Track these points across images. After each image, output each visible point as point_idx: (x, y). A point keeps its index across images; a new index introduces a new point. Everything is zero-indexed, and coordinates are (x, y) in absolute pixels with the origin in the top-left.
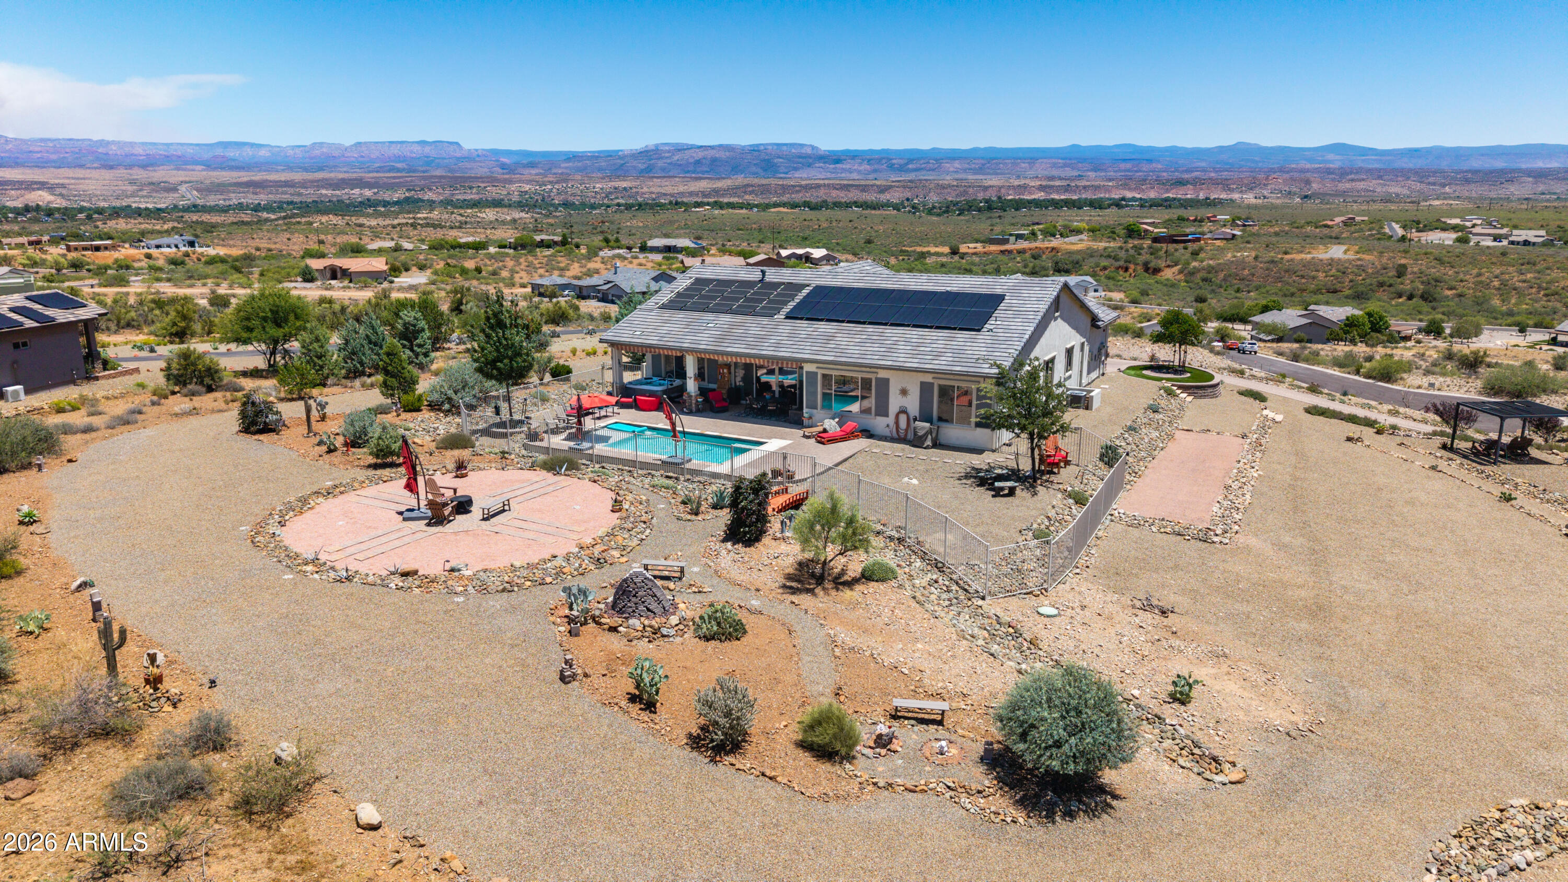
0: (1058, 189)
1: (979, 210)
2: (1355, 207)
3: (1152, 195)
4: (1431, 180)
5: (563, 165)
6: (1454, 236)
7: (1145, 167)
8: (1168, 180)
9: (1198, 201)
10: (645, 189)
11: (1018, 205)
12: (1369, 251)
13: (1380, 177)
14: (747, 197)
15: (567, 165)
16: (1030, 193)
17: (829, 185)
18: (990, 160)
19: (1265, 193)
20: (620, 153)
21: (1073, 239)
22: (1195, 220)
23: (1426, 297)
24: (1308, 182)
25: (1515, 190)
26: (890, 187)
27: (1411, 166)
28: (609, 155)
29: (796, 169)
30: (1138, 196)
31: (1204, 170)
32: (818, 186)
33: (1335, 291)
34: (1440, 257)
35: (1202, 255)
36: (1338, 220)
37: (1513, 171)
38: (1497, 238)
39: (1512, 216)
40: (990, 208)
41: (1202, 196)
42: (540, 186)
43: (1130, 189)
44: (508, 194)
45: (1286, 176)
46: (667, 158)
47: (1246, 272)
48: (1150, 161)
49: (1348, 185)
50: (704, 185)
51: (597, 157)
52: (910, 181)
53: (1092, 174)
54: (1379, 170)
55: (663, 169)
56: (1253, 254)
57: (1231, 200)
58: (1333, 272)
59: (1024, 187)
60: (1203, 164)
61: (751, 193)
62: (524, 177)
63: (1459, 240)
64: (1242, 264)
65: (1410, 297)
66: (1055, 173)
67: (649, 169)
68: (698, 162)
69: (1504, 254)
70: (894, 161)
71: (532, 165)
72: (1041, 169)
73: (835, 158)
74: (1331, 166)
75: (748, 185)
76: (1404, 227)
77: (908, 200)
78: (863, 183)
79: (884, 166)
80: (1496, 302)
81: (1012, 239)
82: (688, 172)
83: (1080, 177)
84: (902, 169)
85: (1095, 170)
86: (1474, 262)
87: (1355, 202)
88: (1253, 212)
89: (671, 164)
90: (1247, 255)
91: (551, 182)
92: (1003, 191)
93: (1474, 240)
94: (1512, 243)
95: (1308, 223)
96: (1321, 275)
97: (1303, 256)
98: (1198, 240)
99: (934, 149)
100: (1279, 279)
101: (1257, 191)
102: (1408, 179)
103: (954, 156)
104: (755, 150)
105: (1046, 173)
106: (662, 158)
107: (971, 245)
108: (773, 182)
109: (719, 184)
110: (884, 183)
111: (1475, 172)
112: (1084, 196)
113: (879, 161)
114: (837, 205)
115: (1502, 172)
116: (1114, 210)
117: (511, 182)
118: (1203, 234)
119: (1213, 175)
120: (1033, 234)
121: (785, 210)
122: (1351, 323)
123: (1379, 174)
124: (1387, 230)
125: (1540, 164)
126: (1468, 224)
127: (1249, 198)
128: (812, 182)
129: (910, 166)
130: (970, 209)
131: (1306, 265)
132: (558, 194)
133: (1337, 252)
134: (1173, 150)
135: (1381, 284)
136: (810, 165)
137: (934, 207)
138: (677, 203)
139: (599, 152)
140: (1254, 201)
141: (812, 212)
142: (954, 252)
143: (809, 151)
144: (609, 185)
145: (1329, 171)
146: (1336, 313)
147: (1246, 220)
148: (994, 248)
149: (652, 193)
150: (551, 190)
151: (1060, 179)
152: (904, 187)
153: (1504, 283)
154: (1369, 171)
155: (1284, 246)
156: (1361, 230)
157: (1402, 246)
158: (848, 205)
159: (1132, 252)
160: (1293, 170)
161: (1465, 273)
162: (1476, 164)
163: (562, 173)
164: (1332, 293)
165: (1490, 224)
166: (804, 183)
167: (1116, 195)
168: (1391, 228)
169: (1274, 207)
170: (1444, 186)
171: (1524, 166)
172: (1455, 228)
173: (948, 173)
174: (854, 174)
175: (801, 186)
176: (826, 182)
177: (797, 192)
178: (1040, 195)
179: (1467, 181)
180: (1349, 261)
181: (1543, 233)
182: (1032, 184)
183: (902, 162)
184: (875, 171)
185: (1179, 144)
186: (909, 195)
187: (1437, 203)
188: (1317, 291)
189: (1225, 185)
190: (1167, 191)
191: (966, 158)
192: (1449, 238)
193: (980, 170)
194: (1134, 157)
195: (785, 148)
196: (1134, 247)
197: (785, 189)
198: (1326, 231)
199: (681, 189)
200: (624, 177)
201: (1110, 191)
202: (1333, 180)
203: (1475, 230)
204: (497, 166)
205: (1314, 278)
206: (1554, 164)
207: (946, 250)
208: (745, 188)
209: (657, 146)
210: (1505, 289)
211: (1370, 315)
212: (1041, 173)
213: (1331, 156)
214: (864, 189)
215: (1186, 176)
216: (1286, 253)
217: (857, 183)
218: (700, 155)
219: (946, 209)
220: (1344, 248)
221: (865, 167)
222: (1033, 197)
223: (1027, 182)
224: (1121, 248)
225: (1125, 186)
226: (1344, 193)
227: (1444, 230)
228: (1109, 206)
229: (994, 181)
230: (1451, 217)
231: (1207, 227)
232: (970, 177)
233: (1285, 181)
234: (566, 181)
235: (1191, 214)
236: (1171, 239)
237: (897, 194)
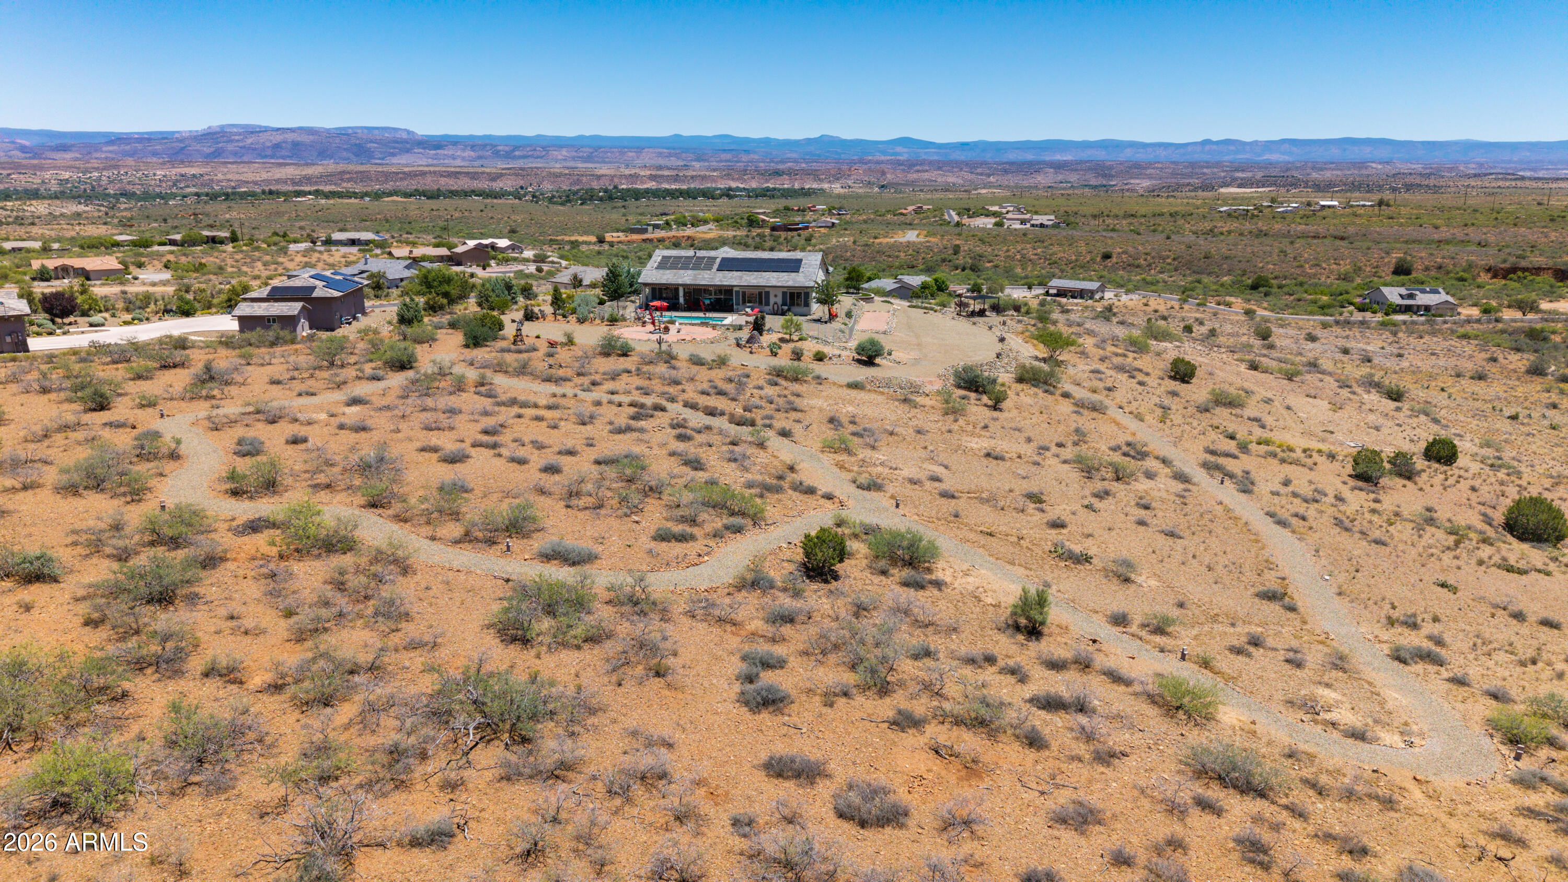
0: (668, 179)
1: (601, 199)
2: (922, 195)
3: (754, 185)
4: (979, 170)
5: (104, 149)
6: (993, 220)
7: (745, 158)
8: (766, 171)
9: (795, 191)
10: (220, 176)
11: (637, 195)
12: (934, 235)
13: (939, 168)
14: (345, 185)
15: (111, 148)
16: (642, 183)
17: (435, 172)
18: (597, 149)
19: (850, 183)
20: (177, 135)
21: (702, 228)
22: (799, 210)
23: (974, 269)
24: (883, 173)
25: (1042, 179)
26: (502, 175)
27: (963, 158)
28: (164, 137)
29: (393, 155)
30: (742, 186)
31: (796, 161)
32: (423, 174)
33: (913, 267)
34: (983, 237)
35: (813, 241)
36: (910, 208)
37: (1039, 163)
38: (1023, 222)
39: (1036, 202)
40: (611, 198)
41: (797, 186)
42: (84, 173)
43: (733, 179)
44: (43, 182)
45: (865, 167)
46: (238, 141)
47: (849, 254)
48: (747, 152)
49: (915, 176)
50: (290, 172)
51: (149, 140)
52: (521, 169)
53: (697, 165)
54: (938, 162)
55: (235, 154)
56: (852, 239)
57: (821, 189)
58: (910, 252)
59: (634, 177)
60: (794, 155)
61: (349, 180)
62: (58, 163)
63: (996, 224)
64: (844, 247)
65: (963, 270)
66: (662, 162)
67: (218, 153)
68: (277, 146)
69: (1025, 235)
70: (500, 148)
71: (64, 148)
72: (648, 158)
73: (435, 144)
74: (901, 158)
75: (344, 172)
76: (959, 214)
77: (522, 188)
78: (471, 170)
79: (489, 153)
80: (1018, 270)
81: (650, 229)
82: (266, 157)
83: (686, 167)
84: (509, 156)
85: (698, 160)
86: (1005, 242)
87: (922, 191)
88: (844, 202)
89: (244, 147)
90: (847, 240)
91: (97, 169)
92: (616, 180)
93: (1007, 223)
94: (1033, 225)
95: (888, 212)
96: (902, 254)
97: (888, 240)
98: (807, 228)
99: (538, 136)
100: (873, 259)
101: (843, 181)
102: (961, 170)
103: (559, 143)
104: (343, 134)
105: (653, 162)
106: (232, 141)
107: (615, 234)
108: (373, 169)
109: (309, 171)
110: (494, 170)
111: (1011, 163)
112: (692, 186)
113: (484, 147)
114: (453, 194)
115: (1030, 164)
116: (725, 200)
117: (41, 168)
118: (809, 222)
119: (804, 165)
120: (667, 223)
121: (399, 199)
122: (924, 286)
123: (939, 166)
124: (947, 217)
125: (1058, 157)
126: (1004, 211)
127: (837, 188)
128: (415, 169)
129: (517, 153)
130: (592, 198)
131: (891, 246)
132: (110, 182)
133: (911, 236)
134: (767, 141)
135: (944, 260)
136: (408, 151)
137: (553, 197)
138: (271, 192)
139: (151, 133)
140: (842, 191)
141: (430, 201)
142: (601, 241)
143: (405, 136)
144: (174, 172)
145: (899, 163)
146: (915, 280)
147: (840, 209)
148: (635, 237)
149: (229, 180)
150: (99, 179)
151: (669, 169)
152: (517, 175)
153: (1023, 257)
154: (931, 163)
155: (874, 232)
156: (928, 217)
157: (958, 230)
158: (466, 194)
159: (757, 239)
160: (870, 162)
161: (999, 250)
162: (1012, 156)
163: (106, 158)
164: (911, 268)
165: (1019, 210)
166: (406, 169)
167: (722, 185)
168: (950, 216)
169: (858, 197)
170: (989, 176)
171: (1047, 158)
172: (995, 214)
173: (557, 161)
174: (459, 160)
175: (404, 173)
176: (432, 169)
177: (401, 179)
178: (652, 185)
179: (1006, 172)
180: (920, 243)
181: (1052, 217)
182: (642, 173)
183: (507, 149)
184: (480, 157)
185: (772, 136)
186: (522, 183)
187: (984, 191)
188: (901, 267)
189: (814, 175)
190: (767, 181)
191: (573, 146)
192: (989, 222)
193: (589, 159)
194: (732, 147)
195: (376, 132)
196: (758, 235)
197: (387, 176)
198: (902, 218)
199: (265, 176)
200: (190, 164)
201: (715, 181)
202: (903, 170)
203: (1008, 216)
204: (16, 149)
205: (897, 257)
206: (1068, 157)
207: (593, 239)
208: (341, 176)
209: (222, 127)
210: (1024, 261)
211: (936, 280)
212: (649, 162)
213: (899, 149)
214: (474, 176)
215: (781, 167)
216: (875, 238)
217: (466, 170)
218: (278, 138)
219: (568, 198)
220: (916, 232)
221: (469, 153)
222: (645, 186)
223: (637, 171)
224: (747, 236)
225: (729, 176)
226: (912, 183)
227: (987, 216)
228: (721, 196)
229: (604, 170)
230: (992, 205)
231: (809, 216)
232: (580, 165)
233: (864, 171)
234: (116, 167)
235: (794, 203)
236: (786, 228)
237: (509, 183)
